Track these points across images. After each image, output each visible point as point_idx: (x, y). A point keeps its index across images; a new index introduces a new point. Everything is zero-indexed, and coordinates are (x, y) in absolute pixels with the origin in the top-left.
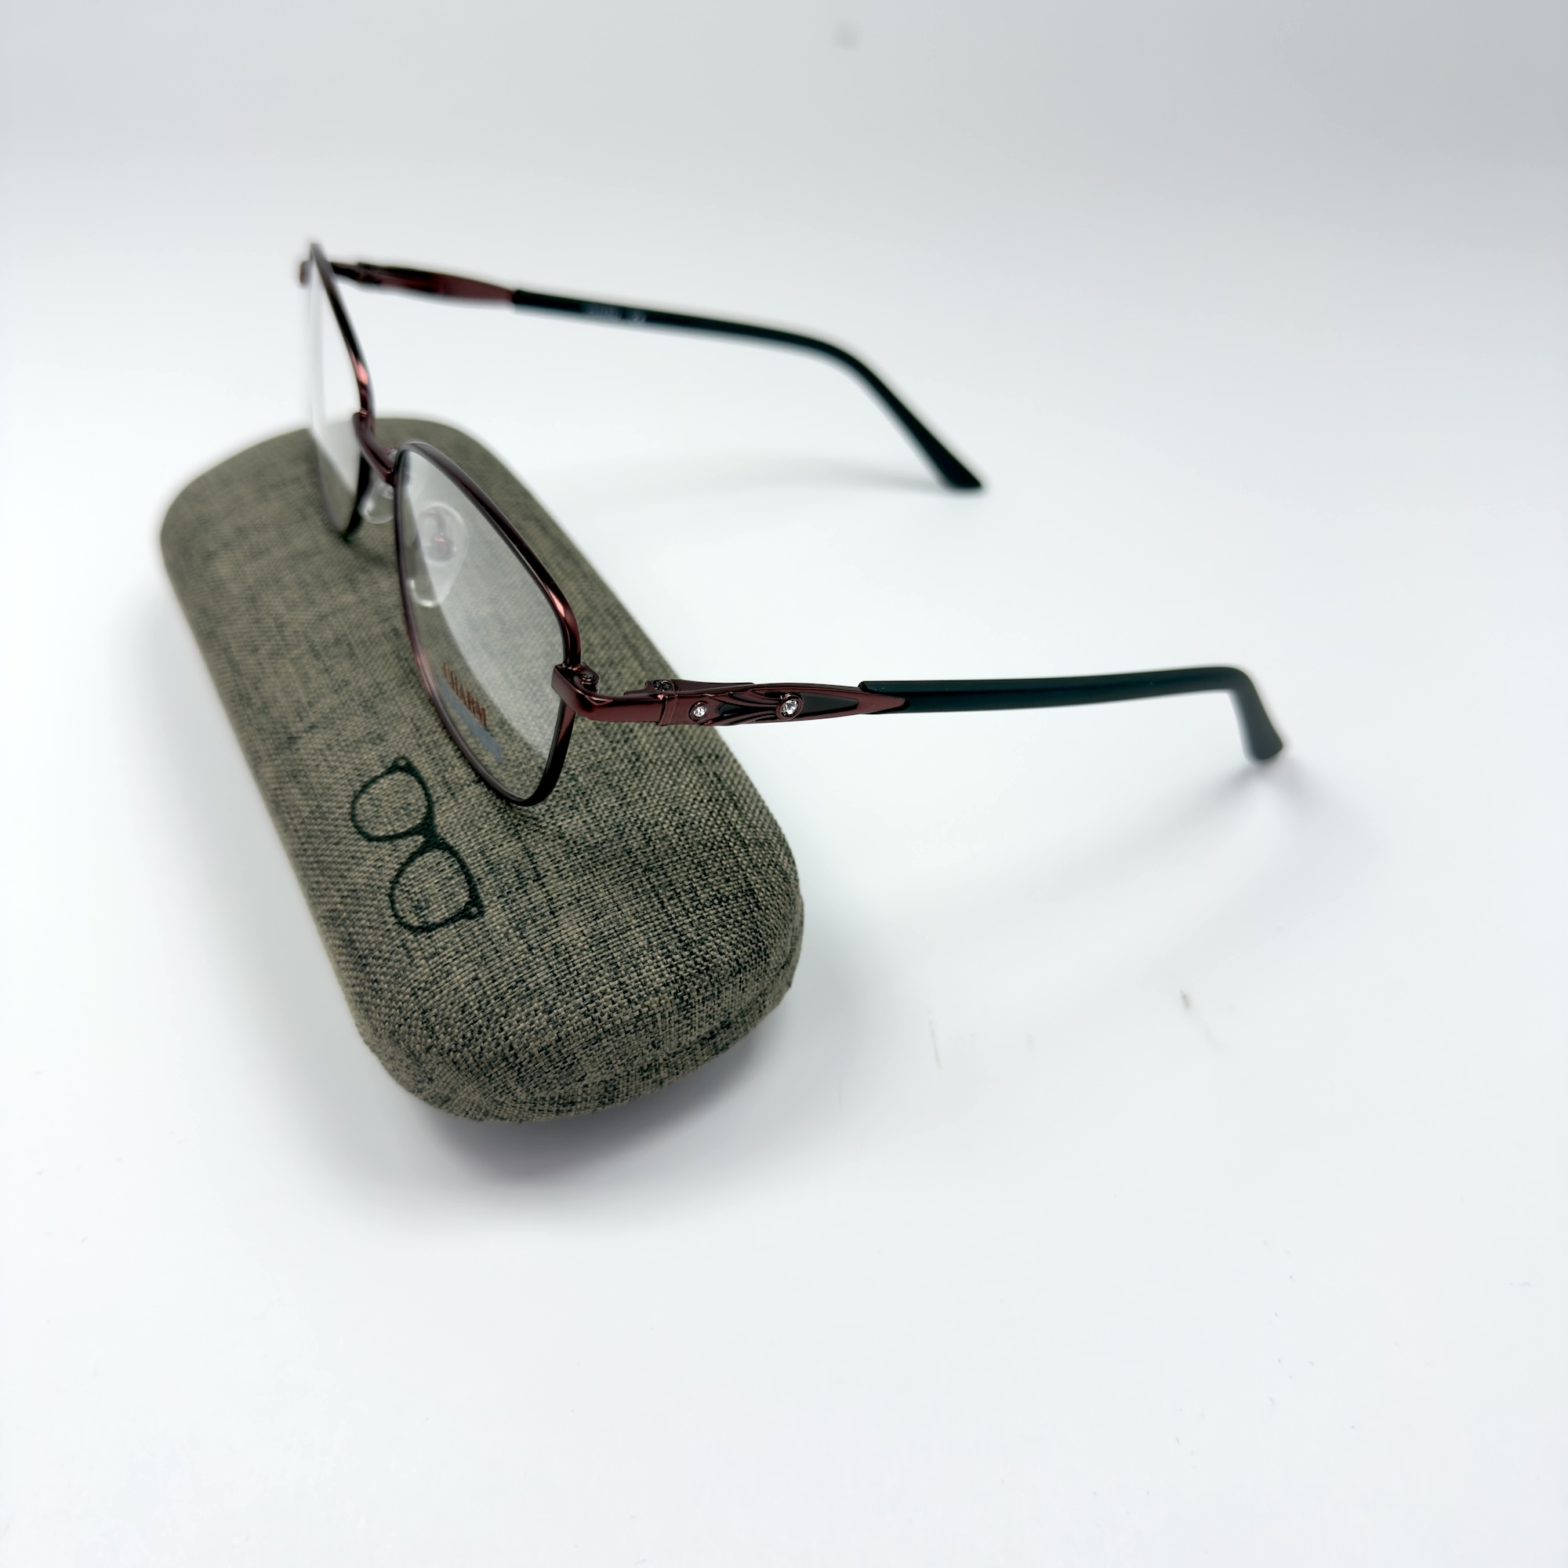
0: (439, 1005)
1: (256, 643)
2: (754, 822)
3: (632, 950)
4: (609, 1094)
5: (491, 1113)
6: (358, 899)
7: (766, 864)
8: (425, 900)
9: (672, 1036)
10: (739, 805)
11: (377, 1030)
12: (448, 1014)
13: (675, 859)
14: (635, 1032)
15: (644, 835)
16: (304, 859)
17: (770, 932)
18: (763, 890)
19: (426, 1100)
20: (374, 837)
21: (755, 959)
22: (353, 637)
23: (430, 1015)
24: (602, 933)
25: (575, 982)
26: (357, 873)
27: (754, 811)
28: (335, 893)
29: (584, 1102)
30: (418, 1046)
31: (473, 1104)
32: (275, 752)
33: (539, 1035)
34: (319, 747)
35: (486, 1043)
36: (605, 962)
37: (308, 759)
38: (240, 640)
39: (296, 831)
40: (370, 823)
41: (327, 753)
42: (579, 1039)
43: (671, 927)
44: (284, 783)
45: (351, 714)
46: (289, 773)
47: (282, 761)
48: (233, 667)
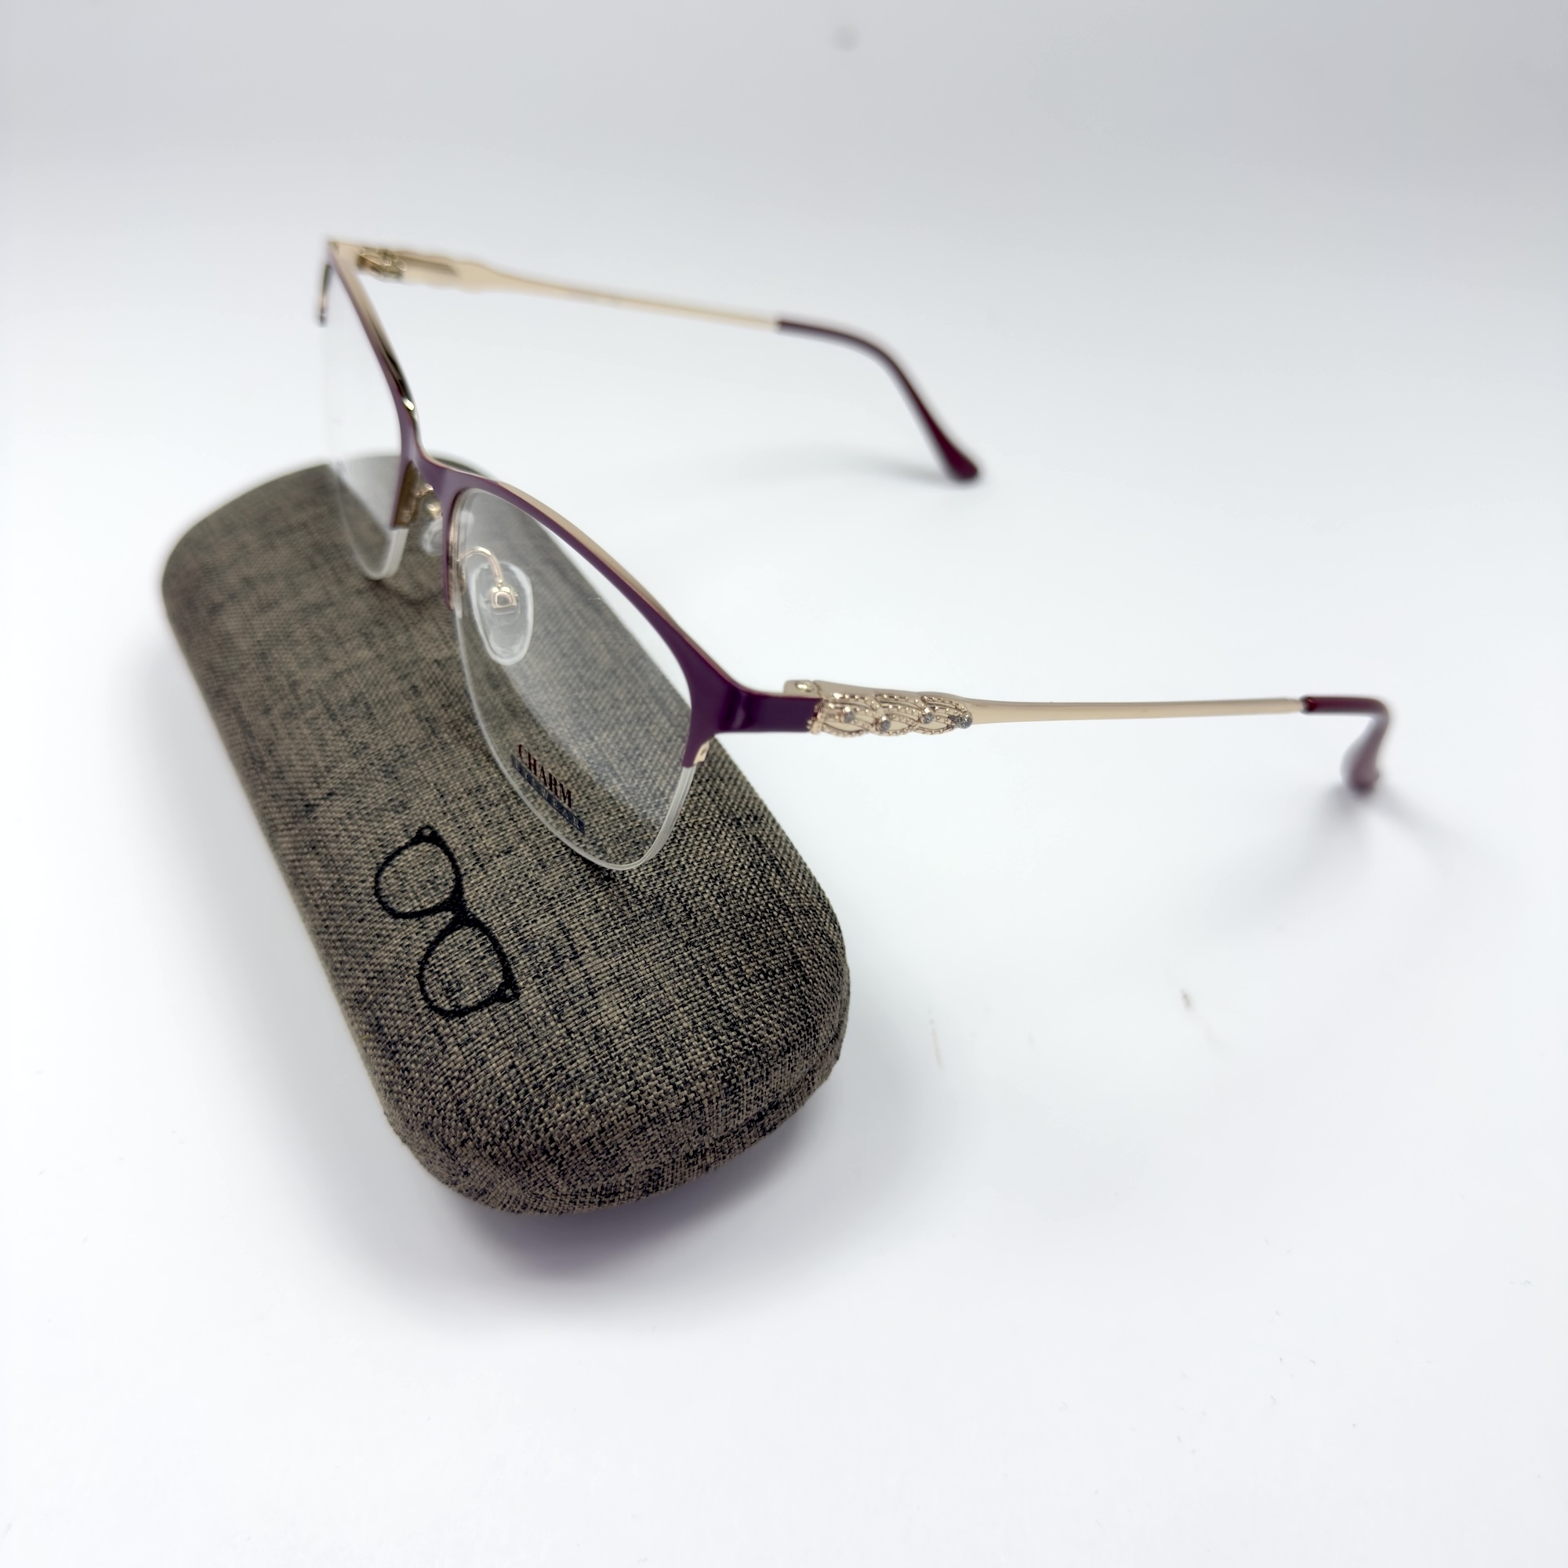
0: (474, 1096)
1: (268, 703)
2: (798, 888)
3: (676, 1032)
4: (653, 1183)
5: (529, 1206)
6: (385, 980)
7: (811, 933)
8: (459, 983)
9: (719, 1121)
10: (781, 870)
11: (408, 1122)
12: (484, 1105)
13: (717, 931)
14: (681, 1119)
15: (684, 906)
16: (326, 937)
17: (818, 1007)
18: (810, 961)
19: (460, 1191)
20: (400, 913)
21: (805, 1036)
22: (371, 695)
23: (464, 1107)
24: (644, 1014)
25: (618, 1068)
26: (383, 953)
27: (797, 876)
28: (360, 974)
29: (627, 1192)
30: (452, 1139)
31: (511, 1197)
32: (292, 820)
33: (581, 1126)
34: (339, 815)
35: (525, 1136)
36: (648, 1046)
37: (327, 829)
38: (251, 699)
39: (317, 906)
40: (394, 898)
41: (347, 821)
42: (623, 1129)
43: (715, 1006)
44: (303, 854)
45: (371, 780)
46: (308, 843)
47: (300, 830)
48: (245, 728)
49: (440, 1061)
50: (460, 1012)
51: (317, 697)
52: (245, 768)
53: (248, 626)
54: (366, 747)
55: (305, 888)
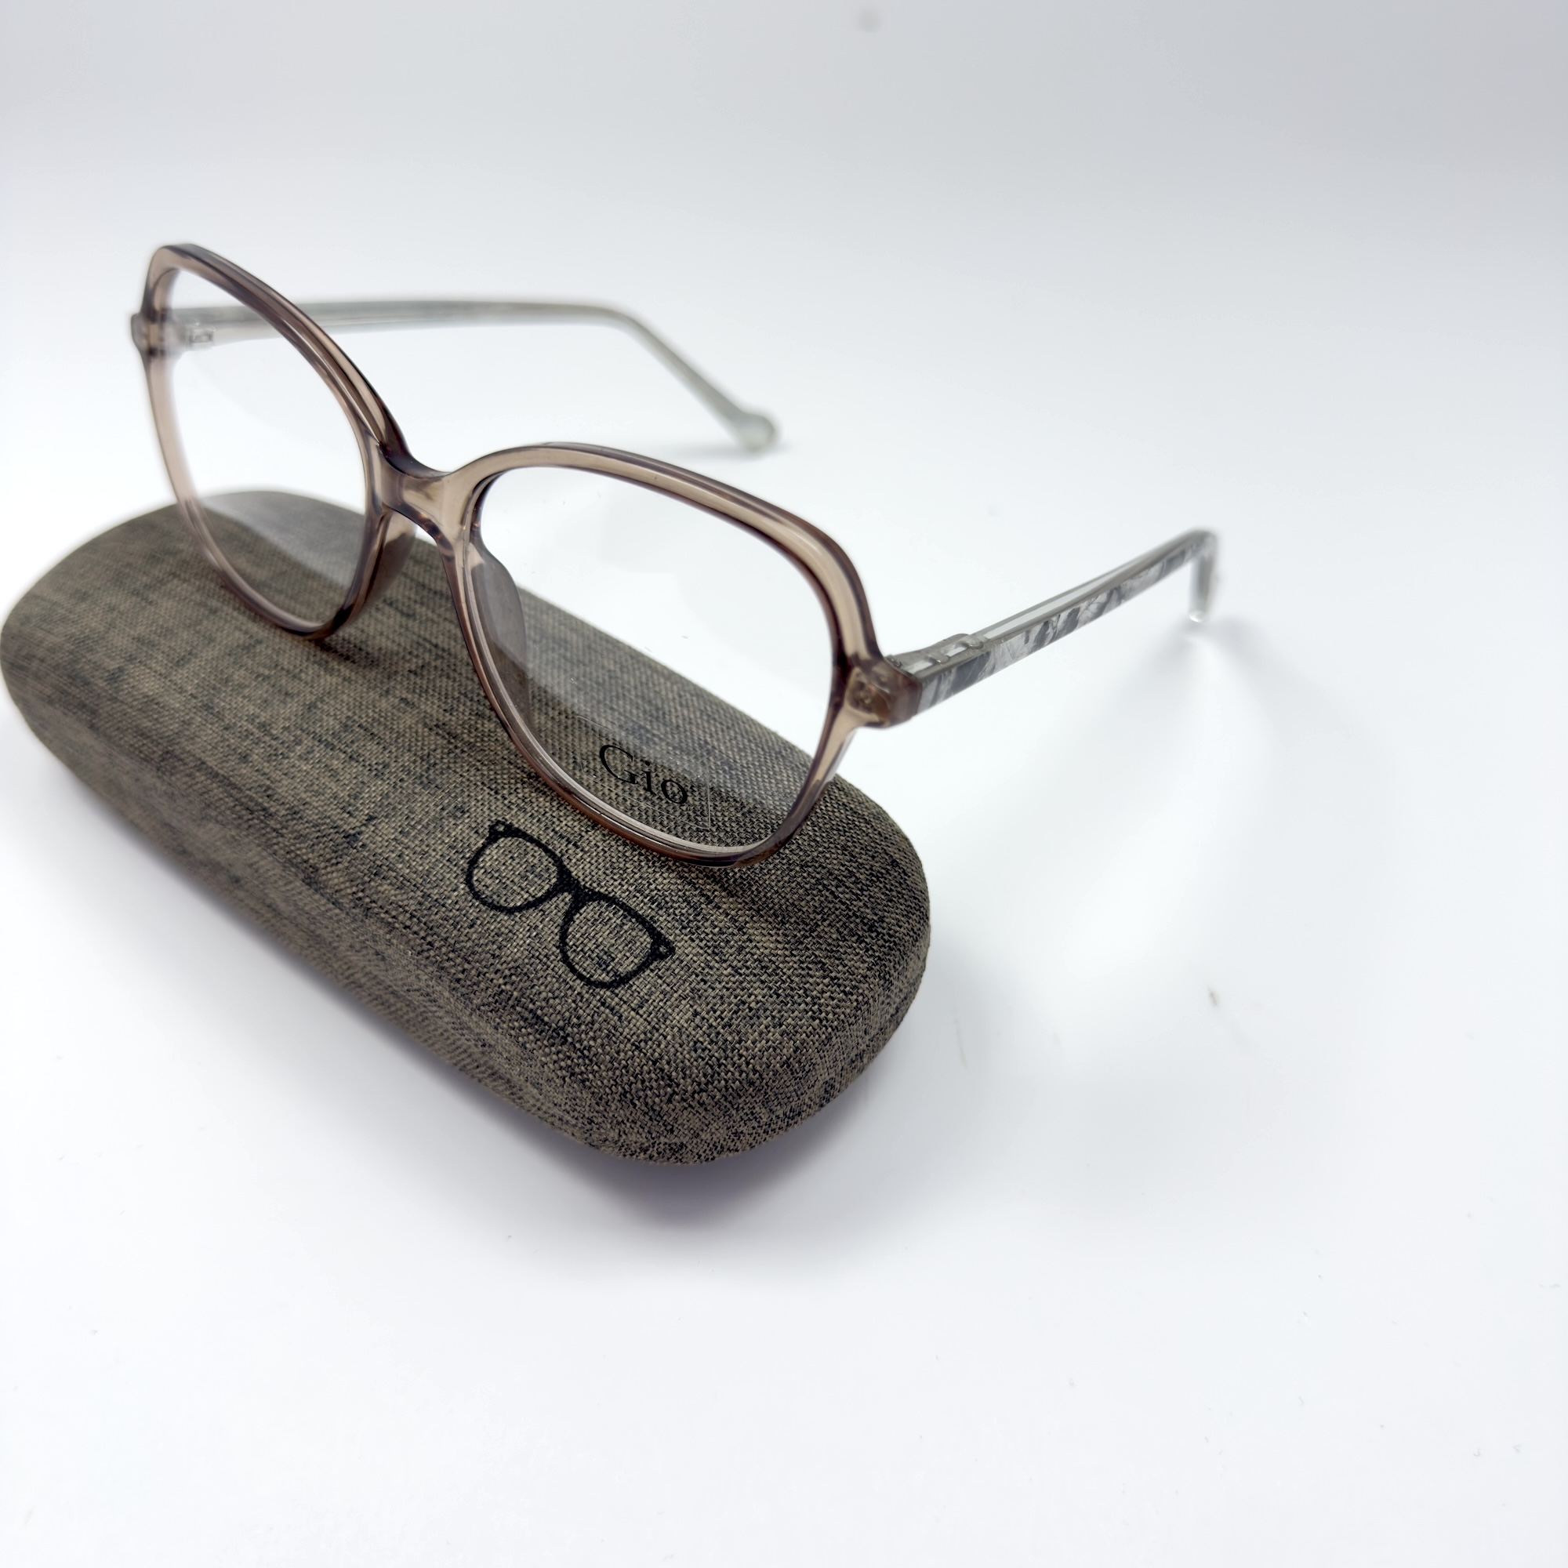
0: (668, 1052)
3: (829, 945)
4: (829, 1093)
5: (726, 1149)
12: (680, 1057)
22: (360, 717)
41: (405, 840)
42: (814, 1044)
43: (851, 913)
44: (364, 883)
45: (409, 794)
46: (366, 871)
47: (349, 862)
48: (221, 781)
49: (620, 1030)
50: (622, 980)
52: (240, 821)
53: (169, 683)
54: (386, 766)
55: (383, 915)
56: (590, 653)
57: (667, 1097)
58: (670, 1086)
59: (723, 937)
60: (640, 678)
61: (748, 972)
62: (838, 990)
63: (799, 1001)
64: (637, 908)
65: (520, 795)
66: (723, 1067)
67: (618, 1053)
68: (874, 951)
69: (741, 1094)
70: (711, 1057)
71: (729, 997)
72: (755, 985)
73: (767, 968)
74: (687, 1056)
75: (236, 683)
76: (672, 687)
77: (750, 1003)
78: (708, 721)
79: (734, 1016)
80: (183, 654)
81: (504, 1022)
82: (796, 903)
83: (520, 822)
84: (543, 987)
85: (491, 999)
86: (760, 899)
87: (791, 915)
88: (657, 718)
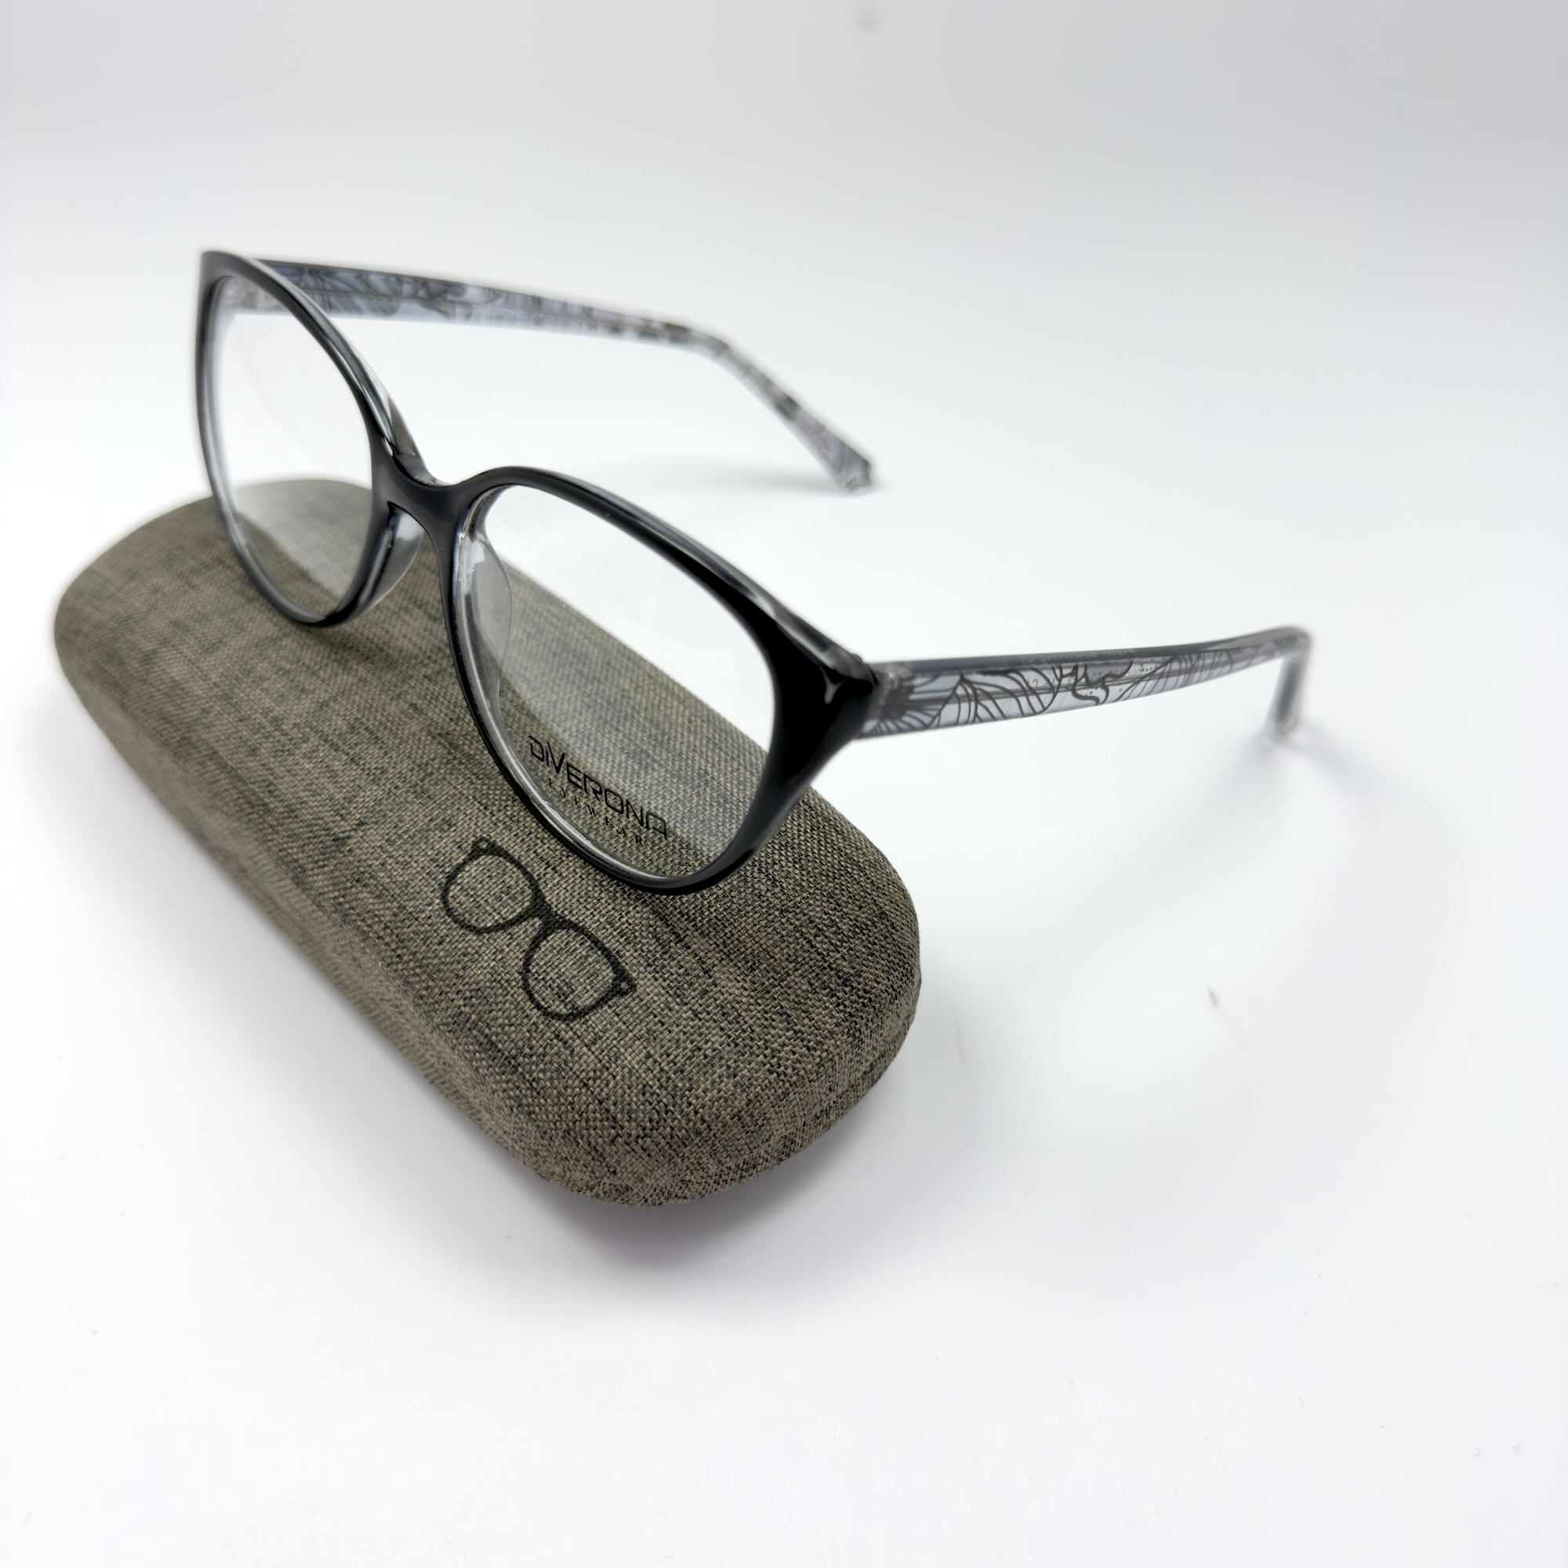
3: (797, 996)
4: (789, 1148)
5: (673, 1195)
6: (485, 998)
9: (844, 1076)
11: (545, 1133)
12: (627, 1099)
16: (400, 966)
22: (368, 719)
23: (607, 1105)
24: (763, 984)
25: (752, 1039)
26: (475, 971)
28: (454, 996)
30: (600, 1140)
33: (730, 1102)
34: (379, 844)
35: (676, 1121)
40: (470, 915)
43: (826, 965)
44: (345, 889)
45: (401, 802)
46: (349, 877)
47: (335, 866)
48: (228, 773)
49: (571, 1065)
50: (579, 1014)
51: (308, 730)
52: (241, 814)
53: (196, 670)
54: (384, 771)
55: (359, 923)
56: (608, 670)
57: (610, 1138)
58: (614, 1128)
59: (688, 978)
60: (654, 699)
61: (708, 1017)
62: (800, 1044)
63: (757, 1052)
64: (605, 941)
65: (509, 813)
66: (670, 1113)
67: (566, 1088)
68: (845, 1006)
69: (687, 1142)
70: (659, 1102)
71: (685, 1042)
72: (714, 1032)
73: (729, 1015)
74: (635, 1099)
75: (258, 674)
76: (684, 711)
77: (706, 1050)
78: (713, 750)
79: (688, 1062)
80: (214, 641)
81: (460, 1044)
82: (769, 950)
83: (504, 840)
84: (500, 1013)
85: (450, 1020)
86: (732, 942)
87: (762, 961)
88: (661, 743)
